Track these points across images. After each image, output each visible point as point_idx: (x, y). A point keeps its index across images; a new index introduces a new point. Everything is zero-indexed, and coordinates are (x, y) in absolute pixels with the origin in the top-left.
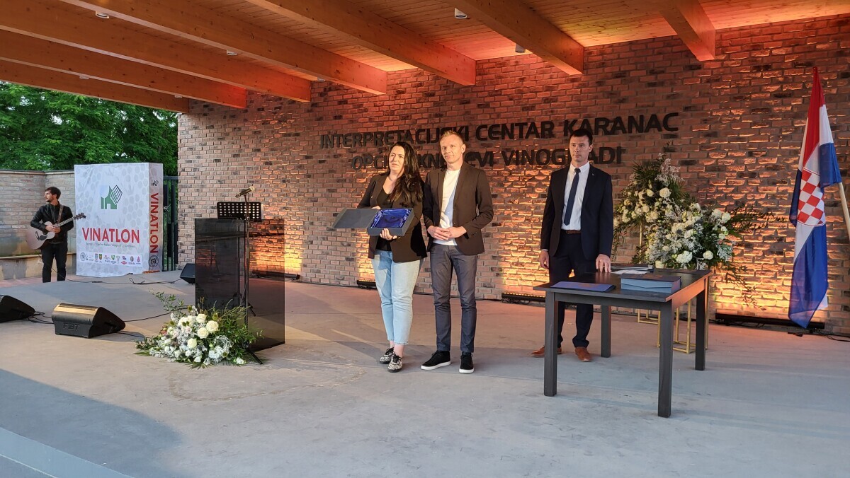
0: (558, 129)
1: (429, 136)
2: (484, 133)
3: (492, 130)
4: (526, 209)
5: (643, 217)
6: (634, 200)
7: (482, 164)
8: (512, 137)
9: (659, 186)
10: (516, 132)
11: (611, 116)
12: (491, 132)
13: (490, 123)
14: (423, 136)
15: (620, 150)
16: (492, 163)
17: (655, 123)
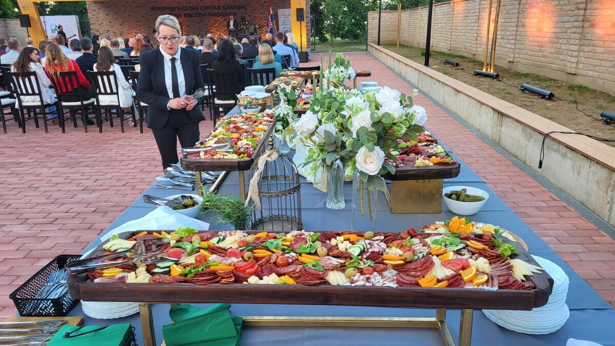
0: (221, 8)
1: (187, 8)
2: (203, 8)
3: (204, 7)
4: (215, 27)
5: (243, 28)
6: (241, 24)
7: (203, 16)
8: (210, 9)
9: (245, 21)
10: (211, 8)
11: (233, 5)
12: (204, 8)
13: (204, 5)
14: (185, 8)
15: (236, 13)
16: (206, 16)
17: (243, 7)
